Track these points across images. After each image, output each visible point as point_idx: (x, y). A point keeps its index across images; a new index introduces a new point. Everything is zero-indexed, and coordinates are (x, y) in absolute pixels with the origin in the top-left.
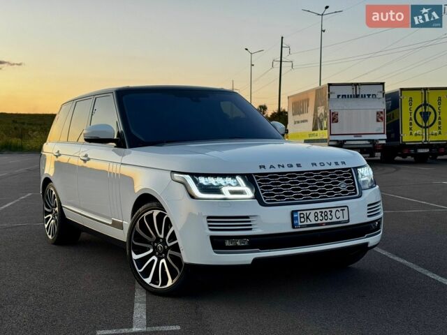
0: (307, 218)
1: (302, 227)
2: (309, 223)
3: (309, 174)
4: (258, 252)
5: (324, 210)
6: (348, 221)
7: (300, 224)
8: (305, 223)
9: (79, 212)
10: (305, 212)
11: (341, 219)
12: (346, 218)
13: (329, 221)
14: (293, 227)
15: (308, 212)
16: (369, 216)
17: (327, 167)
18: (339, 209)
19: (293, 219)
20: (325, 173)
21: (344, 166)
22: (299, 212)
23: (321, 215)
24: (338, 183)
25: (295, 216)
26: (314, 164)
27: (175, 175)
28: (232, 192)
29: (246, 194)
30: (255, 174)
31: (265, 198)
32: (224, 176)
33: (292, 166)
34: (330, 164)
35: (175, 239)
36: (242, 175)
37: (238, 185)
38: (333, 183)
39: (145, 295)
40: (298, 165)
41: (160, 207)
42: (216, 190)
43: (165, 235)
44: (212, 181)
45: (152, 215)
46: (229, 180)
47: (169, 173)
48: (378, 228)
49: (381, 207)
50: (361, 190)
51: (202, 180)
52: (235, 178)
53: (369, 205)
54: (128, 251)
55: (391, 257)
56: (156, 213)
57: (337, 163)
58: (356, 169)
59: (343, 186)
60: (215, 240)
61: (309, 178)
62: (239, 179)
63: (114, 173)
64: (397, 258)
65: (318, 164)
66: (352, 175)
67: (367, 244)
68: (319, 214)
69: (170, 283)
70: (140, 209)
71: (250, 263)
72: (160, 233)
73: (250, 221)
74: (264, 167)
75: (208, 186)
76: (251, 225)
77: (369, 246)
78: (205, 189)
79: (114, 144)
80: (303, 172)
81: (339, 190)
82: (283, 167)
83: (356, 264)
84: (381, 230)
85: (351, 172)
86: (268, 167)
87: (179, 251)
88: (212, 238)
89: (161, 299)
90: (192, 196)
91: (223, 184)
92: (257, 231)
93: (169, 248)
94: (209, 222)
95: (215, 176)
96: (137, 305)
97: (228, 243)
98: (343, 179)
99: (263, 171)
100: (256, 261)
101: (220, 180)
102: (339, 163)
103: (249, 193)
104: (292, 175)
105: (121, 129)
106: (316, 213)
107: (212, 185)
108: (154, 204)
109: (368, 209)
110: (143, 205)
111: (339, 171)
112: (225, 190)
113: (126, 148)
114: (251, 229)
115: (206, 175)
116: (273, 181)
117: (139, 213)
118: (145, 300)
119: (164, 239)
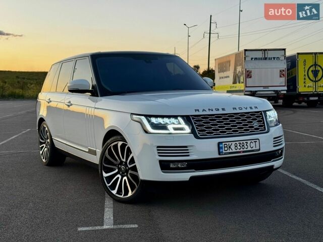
0: (230, 147)
1: (225, 154)
2: (231, 151)
3: (231, 115)
4: (194, 172)
5: (241, 142)
6: (259, 150)
7: (224, 152)
8: (228, 151)
9: (65, 142)
10: (228, 143)
11: (254, 148)
12: (258, 148)
13: (245, 149)
14: (219, 154)
15: (230, 143)
16: (274, 146)
17: (244, 111)
18: (253, 141)
19: (219, 148)
20: (243, 115)
21: (257, 110)
22: (223, 144)
23: (240, 146)
24: (252, 122)
25: (221, 146)
26: (235, 109)
27: (134, 116)
28: (175, 129)
29: (185, 130)
30: (191, 116)
31: (199, 133)
32: (169, 117)
33: (218, 110)
34: (246, 109)
35: (134, 163)
36: (182, 117)
37: (179, 123)
38: (248, 122)
39: (112, 202)
40: (223, 109)
41: (123, 139)
42: (164, 127)
43: (127, 159)
44: (160, 120)
45: (117, 145)
46: (173, 120)
47: (129, 115)
48: (281, 154)
49: (283, 140)
50: (269, 127)
51: (153, 120)
52: (177, 119)
53: (274, 138)
54: (100, 171)
55: (290, 176)
56: (120, 143)
57: (251, 108)
58: (265, 112)
59: (256, 124)
60: (163, 163)
61: (231, 119)
62: (180, 119)
63: (89, 115)
64: (294, 177)
65: (237, 109)
66: (262, 116)
67: (273, 166)
68: (238, 145)
69: (130, 194)
70: (109, 141)
71: (188, 179)
72: (123, 158)
73: (188, 150)
74: (198, 110)
75: (158, 124)
76: (188, 153)
77: (274, 168)
78: (155, 126)
79: (90, 94)
80: (226, 114)
81: (253, 127)
82: (212, 110)
83: (265, 180)
84: (283, 156)
85: (261, 114)
86: (201, 110)
87: (136, 171)
88: (161, 162)
89: (124, 205)
90: (146, 132)
91: (169, 123)
92: (193, 157)
93: (129, 169)
94: (158, 150)
95: (163, 117)
96: (106, 209)
97: (172, 166)
98: (256, 119)
99: (197, 113)
100: (192, 178)
101: (166, 120)
102: (253, 108)
103: (188, 130)
104: (218, 116)
105: (95, 83)
106: (236, 144)
107: (160, 124)
108: (119, 137)
109: (274, 141)
110: (111, 137)
111: (253, 114)
112: (170, 127)
113: (98, 96)
114: (188, 156)
115: (156, 116)
116: (205, 120)
117: (108, 143)
118: (112, 206)
119: (126, 163)
